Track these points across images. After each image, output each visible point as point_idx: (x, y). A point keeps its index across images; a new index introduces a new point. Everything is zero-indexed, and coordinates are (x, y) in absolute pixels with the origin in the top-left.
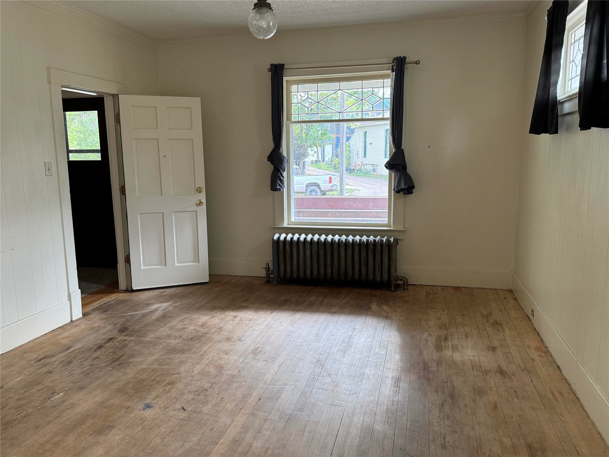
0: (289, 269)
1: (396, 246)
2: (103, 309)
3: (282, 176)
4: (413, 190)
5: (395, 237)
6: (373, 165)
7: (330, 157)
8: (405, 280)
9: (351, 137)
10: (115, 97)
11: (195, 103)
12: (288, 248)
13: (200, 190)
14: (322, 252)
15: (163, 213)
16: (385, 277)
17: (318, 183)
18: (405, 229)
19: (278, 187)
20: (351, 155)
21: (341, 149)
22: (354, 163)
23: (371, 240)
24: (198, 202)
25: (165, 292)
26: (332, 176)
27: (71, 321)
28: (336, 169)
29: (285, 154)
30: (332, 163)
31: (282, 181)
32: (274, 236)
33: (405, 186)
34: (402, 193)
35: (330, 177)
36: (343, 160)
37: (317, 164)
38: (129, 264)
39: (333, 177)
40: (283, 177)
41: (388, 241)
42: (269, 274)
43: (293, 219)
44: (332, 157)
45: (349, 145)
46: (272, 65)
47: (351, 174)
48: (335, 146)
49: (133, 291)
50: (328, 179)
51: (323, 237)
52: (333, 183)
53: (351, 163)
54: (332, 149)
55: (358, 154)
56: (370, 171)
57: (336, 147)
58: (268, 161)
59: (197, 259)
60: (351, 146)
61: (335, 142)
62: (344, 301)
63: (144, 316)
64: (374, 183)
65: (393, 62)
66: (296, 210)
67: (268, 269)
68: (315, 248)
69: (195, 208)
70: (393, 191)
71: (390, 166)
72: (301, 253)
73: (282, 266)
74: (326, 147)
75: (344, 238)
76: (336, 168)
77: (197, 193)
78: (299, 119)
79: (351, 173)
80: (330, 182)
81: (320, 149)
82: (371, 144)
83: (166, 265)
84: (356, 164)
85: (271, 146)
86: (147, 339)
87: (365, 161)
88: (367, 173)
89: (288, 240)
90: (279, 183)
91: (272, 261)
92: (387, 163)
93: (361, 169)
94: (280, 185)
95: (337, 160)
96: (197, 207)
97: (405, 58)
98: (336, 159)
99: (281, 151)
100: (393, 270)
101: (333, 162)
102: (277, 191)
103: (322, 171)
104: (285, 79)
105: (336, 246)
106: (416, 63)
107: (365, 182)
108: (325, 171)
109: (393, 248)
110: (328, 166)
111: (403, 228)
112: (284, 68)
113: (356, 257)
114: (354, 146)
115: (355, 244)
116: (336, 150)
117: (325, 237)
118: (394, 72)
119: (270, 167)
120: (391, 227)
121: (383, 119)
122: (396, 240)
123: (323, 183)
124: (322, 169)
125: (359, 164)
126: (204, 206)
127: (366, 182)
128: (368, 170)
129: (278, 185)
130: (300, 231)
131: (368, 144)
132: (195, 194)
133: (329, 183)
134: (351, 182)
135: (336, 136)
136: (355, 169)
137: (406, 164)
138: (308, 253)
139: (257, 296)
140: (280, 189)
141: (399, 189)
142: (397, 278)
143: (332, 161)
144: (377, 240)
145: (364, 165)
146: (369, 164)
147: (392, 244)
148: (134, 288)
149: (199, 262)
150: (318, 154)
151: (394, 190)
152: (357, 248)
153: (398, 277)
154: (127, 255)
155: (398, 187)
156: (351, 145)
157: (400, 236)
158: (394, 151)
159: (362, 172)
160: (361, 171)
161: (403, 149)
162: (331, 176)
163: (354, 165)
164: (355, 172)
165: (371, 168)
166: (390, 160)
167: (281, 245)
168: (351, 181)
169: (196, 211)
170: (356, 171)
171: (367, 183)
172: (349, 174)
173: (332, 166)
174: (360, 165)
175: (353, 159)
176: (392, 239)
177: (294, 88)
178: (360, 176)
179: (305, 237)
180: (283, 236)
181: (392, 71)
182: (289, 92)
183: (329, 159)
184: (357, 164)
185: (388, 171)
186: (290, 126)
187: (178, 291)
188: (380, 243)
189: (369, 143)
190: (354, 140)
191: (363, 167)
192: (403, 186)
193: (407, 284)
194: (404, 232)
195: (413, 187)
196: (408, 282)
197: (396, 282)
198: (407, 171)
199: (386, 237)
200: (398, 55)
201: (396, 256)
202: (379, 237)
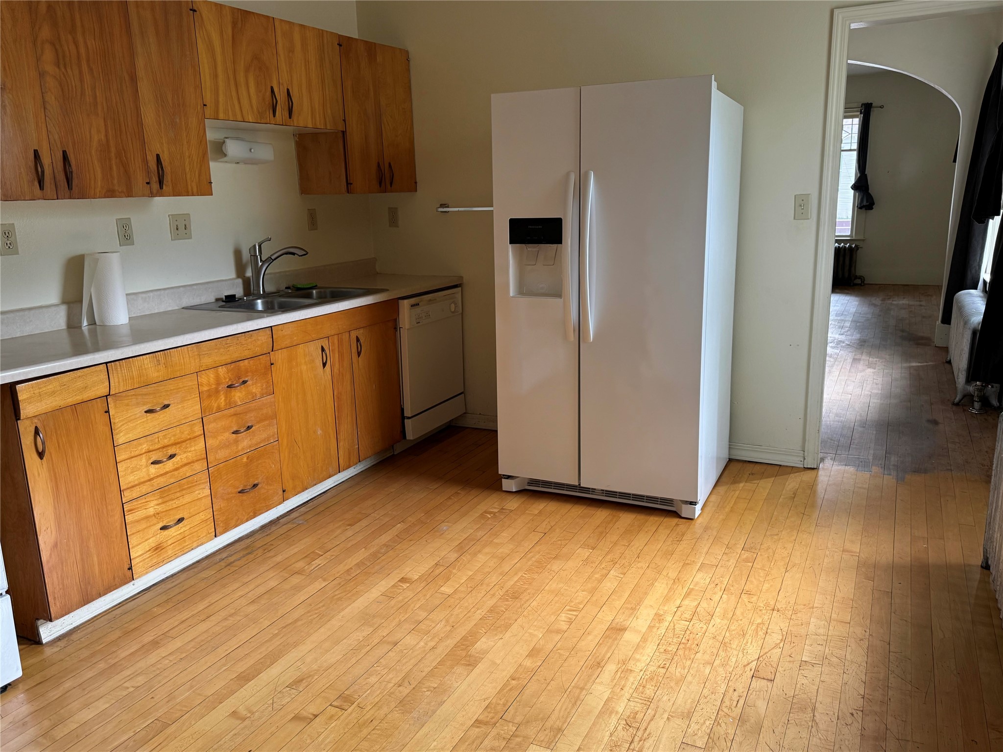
1: (857, 251)
4: (874, 207)
5: (857, 244)
8: (862, 278)
16: (846, 275)
18: (865, 239)
33: (867, 202)
34: (864, 209)
41: (850, 246)
65: (862, 107)
70: (856, 208)
71: (855, 187)
92: (852, 185)
97: (872, 104)
100: (853, 269)
106: (881, 108)
109: (854, 252)
111: (863, 237)
120: (853, 237)
121: (850, 150)
122: (857, 247)
137: (868, 186)
141: (862, 206)
142: (856, 277)
144: (841, 246)
147: (853, 248)
151: (857, 207)
153: (856, 276)
155: (860, 204)
157: (860, 244)
158: (859, 175)
161: (866, 175)
166: (855, 183)
176: (854, 246)
181: (861, 113)
185: (853, 191)
188: (843, 248)
192: (865, 203)
193: (864, 282)
194: (863, 240)
195: (873, 204)
196: (864, 280)
197: (855, 280)
198: (870, 191)
199: (848, 244)
200: (866, 101)
201: (856, 258)
202: (842, 244)
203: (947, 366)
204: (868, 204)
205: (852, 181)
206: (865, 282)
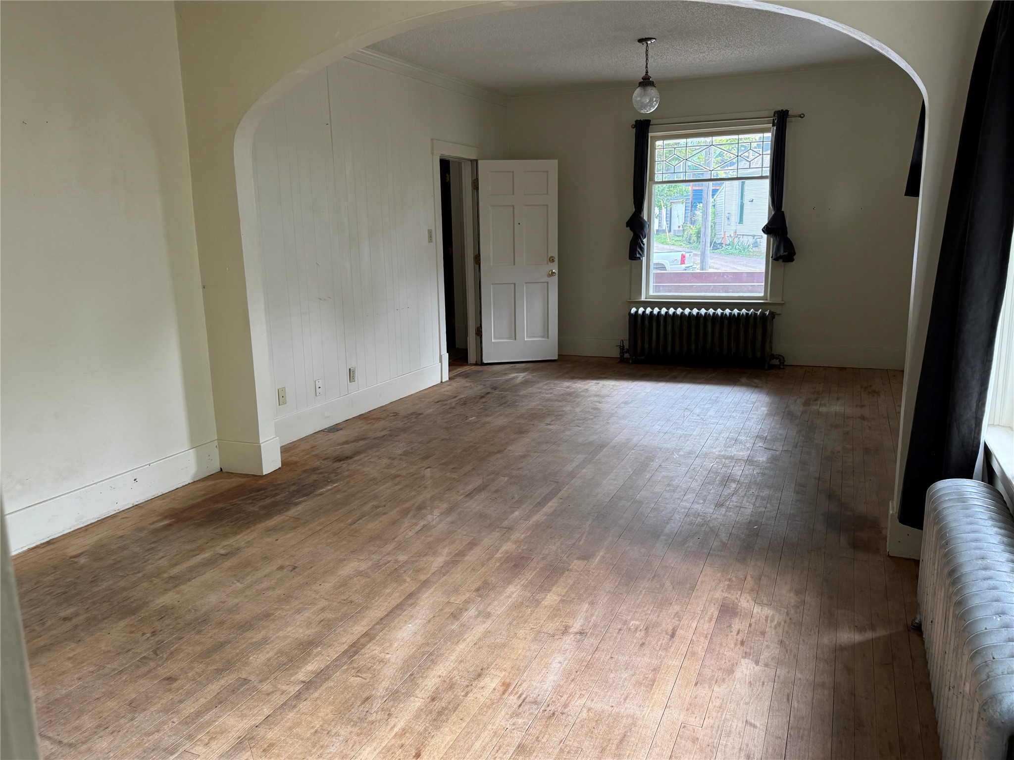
0: (647, 346)
1: (773, 320)
2: (466, 376)
3: (642, 243)
4: (795, 258)
5: (772, 310)
6: (754, 236)
7: (681, 224)
8: (780, 358)
9: (718, 190)
10: (474, 163)
11: (552, 165)
12: (647, 322)
13: (553, 260)
14: (685, 327)
15: (515, 284)
16: (759, 354)
17: (663, 264)
18: (783, 302)
19: (638, 255)
20: (717, 221)
21: (705, 211)
22: (722, 233)
23: (743, 314)
24: (550, 273)
25: (515, 366)
26: (686, 253)
27: (441, 382)
28: (690, 243)
29: (645, 218)
30: (684, 233)
31: (642, 249)
32: (631, 310)
33: (784, 252)
34: (781, 261)
35: (682, 255)
36: (707, 227)
37: (659, 236)
38: (479, 337)
39: (687, 255)
40: (644, 244)
41: (763, 314)
42: (624, 352)
43: (651, 293)
44: (685, 224)
45: (714, 204)
46: (636, 121)
47: (716, 251)
48: (690, 205)
49: (483, 364)
50: (679, 258)
51: (687, 311)
52: (687, 264)
53: (717, 234)
54: (685, 211)
55: (728, 219)
56: (749, 246)
57: (692, 207)
58: (627, 227)
59: (546, 334)
60: (718, 206)
61: (691, 199)
62: (709, 376)
63: (507, 381)
64: (755, 265)
65: (774, 116)
66: (654, 284)
67: (622, 348)
68: (677, 323)
69: (546, 279)
70: (771, 259)
71: (767, 230)
72: (662, 327)
73: (639, 343)
74: (674, 206)
75: (711, 311)
76: (691, 241)
77: (549, 263)
78: (664, 179)
79: (716, 249)
80: (683, 262)
81: (664, 211)
82: (752, 201)
83: (515, 339)
84: (725, 234)
85: (631, 209)
86: (521, 393)
87: (741, 229)
88: (744, 249)
89: (647, 314)
90: (638, 251)
91: (628, 339)
92: (764, 227)
93: (733, 243)
94: (640, 254)
95: (694, 228)
96: (548, 278)
97: (787, 111)
98: (692, 226)
99: (642, 215)
100: (767, 346)
101: (686, 232)
102: (636, 260)
103: (667, 247)
104: (650, 135)
105: (702, 320)
106: (800, 117)
107: (739, 263)
108: (672, 247)
109: (769, 322)
110: (678, 238)
111: (781, 300)
112: (651, 124)
113: (725, 332)
114: (723, 205)
115: (725, 317)
116: (691, 212)
117: (690, 311)
118: (774, 126)
119: (628, 234)
120: (767, 300)
121: (762, 177)
122: (773, 314)
123: (671, 264)
124: (667, 244)
125: (730, 235)
126: (556, 277)
127: (742, 263)
128: (746, 244)
129: (637, 253)
130: (660, 305)
131: (746, 202)
132: (548, 264)
133: (681, 264)
134: (717, 264)
135: (692, 188)
136: (723, 244)
137: (786, 227)
138: (670, 328)
139: (614, 371)
140: (639, 258)
141: (778, 256)
142: (773, 357)
143: (684, 230)
144: (750, 313)
145: (739, 236)
146: (748, 234)
147: (767, 317)
148: (485, 361)
149: (548, 338)
150: (661, 220)
151: (772, 257)
152: (726, 322)
153: (773, 355)
154: (478, 328)
155: (776, 253)
156: (718, 204)
157: (777, 310)
158: (773, 213)
159: (736, 248)
160: (733, 247)
161: (783, 212)
162: (684, 253)
163: (722, 236)
164: (723, 248)
165: (751, 240)
166: (769, 223)
167: (639, 319)
168: (716, 262)
169: (548, 283)
170: (724, 246)
171: (743, 265)
172: (714, 251)
173: (684, 239)
174: (731, 237)
175: (720, 226)
176: (767, 313)
177: (659, 143)
178: (732, 254)
179: (667, 311)
180: (641, 310)
181: (773, 126)
182: (653, 148)
183: (679, 227)
184: (727, 234)
185: (765, 236)
186: (653, 187)
187: (528, 366)
188: (753, 316)
189: (749, 199)
190: (724, 195)
191: (736, 240)
192: (782, 252)
193: (783, 363)
194: (782, 304)
195: (794, 254)
196: (784, 361)
197: (770, 360)
198: (788, 236)
199: (760, 310)
200: (780, 109)
201: (772, 331)
202: (752, 310)
203: (914, 637)
204: (786, 253)
205: (765, 221)
206: (785, 363)
